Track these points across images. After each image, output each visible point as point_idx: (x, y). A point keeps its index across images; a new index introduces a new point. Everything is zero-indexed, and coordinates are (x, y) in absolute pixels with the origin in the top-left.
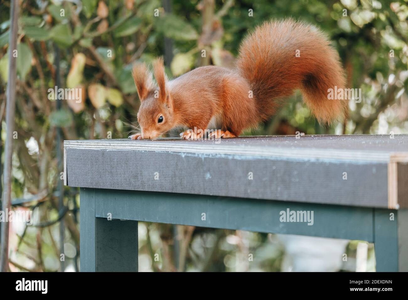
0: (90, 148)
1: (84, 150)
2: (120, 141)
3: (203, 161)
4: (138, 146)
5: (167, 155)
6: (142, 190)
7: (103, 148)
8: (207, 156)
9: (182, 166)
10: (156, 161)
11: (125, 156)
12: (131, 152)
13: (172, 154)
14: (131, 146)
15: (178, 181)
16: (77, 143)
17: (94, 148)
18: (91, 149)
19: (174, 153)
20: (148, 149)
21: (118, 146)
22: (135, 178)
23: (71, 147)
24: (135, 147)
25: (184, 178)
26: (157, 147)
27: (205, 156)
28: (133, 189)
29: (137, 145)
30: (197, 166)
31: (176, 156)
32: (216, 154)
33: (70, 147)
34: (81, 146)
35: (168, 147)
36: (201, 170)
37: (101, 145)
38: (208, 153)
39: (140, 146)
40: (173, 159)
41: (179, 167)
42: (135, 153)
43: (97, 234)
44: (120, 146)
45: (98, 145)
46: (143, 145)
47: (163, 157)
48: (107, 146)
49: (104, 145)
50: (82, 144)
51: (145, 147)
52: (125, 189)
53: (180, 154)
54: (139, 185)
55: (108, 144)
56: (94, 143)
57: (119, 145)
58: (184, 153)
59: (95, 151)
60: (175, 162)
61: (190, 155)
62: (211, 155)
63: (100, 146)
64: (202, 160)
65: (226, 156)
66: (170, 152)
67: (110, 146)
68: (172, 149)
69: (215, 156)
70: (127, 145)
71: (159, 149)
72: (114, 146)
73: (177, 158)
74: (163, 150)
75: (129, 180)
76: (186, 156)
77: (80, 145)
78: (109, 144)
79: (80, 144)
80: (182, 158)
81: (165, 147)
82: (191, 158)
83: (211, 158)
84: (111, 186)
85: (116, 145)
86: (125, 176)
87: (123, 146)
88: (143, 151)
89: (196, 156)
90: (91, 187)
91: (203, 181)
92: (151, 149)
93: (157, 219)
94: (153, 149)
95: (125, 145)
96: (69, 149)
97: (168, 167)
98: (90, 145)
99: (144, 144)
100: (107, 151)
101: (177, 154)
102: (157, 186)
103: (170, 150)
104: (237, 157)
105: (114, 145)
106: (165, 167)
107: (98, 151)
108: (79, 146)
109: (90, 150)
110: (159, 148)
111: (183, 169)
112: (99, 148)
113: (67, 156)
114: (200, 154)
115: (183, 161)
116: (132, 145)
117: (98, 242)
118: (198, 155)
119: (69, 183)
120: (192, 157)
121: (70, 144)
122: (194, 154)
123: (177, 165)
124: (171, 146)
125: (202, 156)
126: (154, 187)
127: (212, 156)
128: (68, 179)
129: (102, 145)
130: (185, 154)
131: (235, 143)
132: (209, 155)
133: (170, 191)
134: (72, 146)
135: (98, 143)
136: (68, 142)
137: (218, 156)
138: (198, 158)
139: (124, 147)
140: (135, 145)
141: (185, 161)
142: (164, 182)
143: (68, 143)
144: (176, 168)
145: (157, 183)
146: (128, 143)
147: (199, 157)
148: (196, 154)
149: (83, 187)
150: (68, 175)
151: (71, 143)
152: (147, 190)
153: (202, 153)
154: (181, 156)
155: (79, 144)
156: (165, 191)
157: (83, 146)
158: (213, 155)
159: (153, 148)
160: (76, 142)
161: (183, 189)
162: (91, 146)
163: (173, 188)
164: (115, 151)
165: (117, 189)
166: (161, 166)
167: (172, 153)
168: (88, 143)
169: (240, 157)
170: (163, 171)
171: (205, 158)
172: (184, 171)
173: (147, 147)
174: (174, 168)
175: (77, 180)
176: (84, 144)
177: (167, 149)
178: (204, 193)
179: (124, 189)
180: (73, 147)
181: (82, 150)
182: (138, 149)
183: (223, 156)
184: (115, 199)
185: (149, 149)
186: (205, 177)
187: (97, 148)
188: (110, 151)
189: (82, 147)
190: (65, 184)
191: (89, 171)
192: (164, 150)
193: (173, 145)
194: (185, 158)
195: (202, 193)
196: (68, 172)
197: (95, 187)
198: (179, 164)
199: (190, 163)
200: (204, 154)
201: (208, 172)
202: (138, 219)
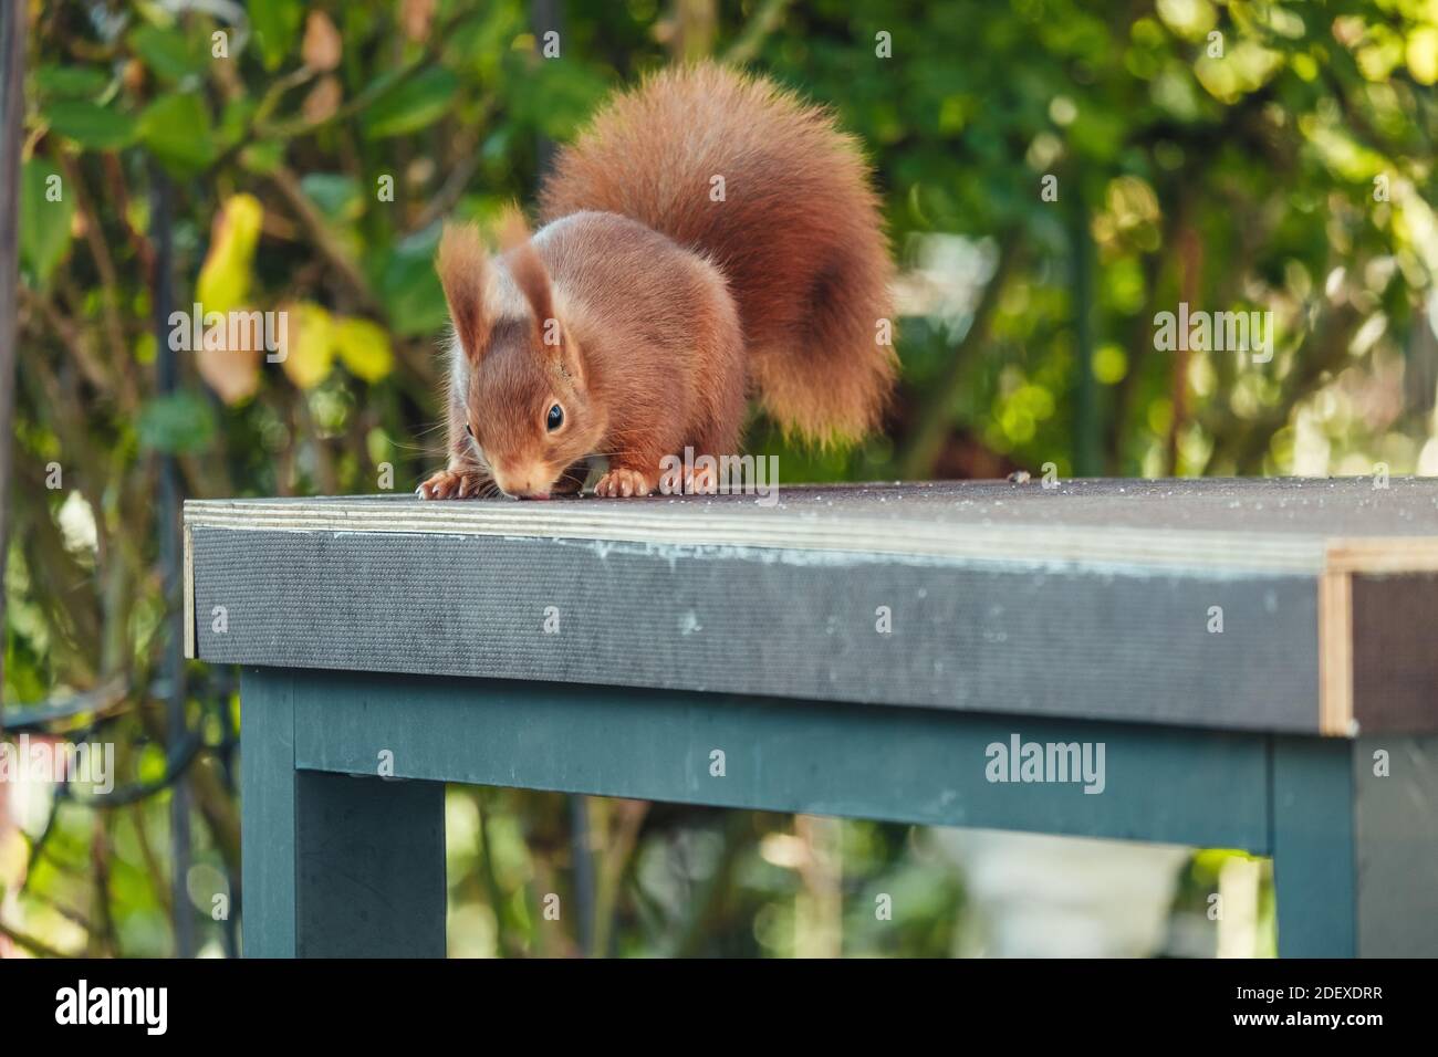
0: (277, 525)
1: (256, 533)
2: (381, 502)
3: (673, 571)
4: (445, 520)
5: (545, 549)
6: (458, 673)
7: (320, 525)
8: (687, 554)
9: (598, 590)
10: (507, 573)
11: (398, 554)
12: (419, 539)
13: (564, 547)
14: (420, 519)
15: (584, 641)
16: (230, 510)
17: (291, 525)
18: (279, 529)
19: (572, 544)
20: (479, 529)
21: (374, 519)
22: (433, 632)
23: (210, 522)
24: (432, 523)
25: (606, 633)
26: (509, 522)
27: (682, 555)
28: (427, 671)
29: (441, 515)
30: (653, 589)
31: (578, 553)
32: (719, 547)
33: (206, 521)
34: (245, 520)
35: (549, 524)
36: (666, 602)
37: (314, 517)
38: (690, 545)
39: (453, 520)
40: (566, 565)
41: (588, 593)
42: (433, 543)
43: (302, 825)
44: (381, 519)
45: (304, 517)
46: (459, 516)
47: (531, 558)
48: (335, 518)
49: (324, 517)
50: (248, 512)
51: (467, 521)
52: (398, 670)
53: (591, 546)
54: (446, 656)
55: (337, 514)
56: (291, 509)
57: (378, 514)
58: (606, 542)
59: (292, 536)
60: (575, 574)
61: (626, 550)
62: (699, 550)
63: (309, 521)
64: (669, 568)
65: (755, 552)
66: (555, 540)
67: (347, 518)
68: (562, 528)
69: (713, 553)
70: (404, 514)
71: (516, 531)
72: (359, 518)
73: (581, 559)
74: (532, 531)
75: (414, 638)
76: (610, 554)
77: (240, 516)
78: (343, 514)
79: (241, 511)
80: (599, 559)
81: (540, 523)
82: (630, 561)
83: (701, 562)
84: (351, 660)
85: (367, 514)
86: (400, 623)
87: (391, 519)
88: (462, 538)
89: (649, 552)
90: (279, 662)
91: (672, 642)
92: (489, 530)
93: (513, 772)
94: (496, 529)
95: (397, 514)
96: (200, 531)
97: (549, 594)
98: (275, 516)
99: (465, 512)
100: (336, 537)
101: (580, 545)
102: (510, 659)
103: (557, 534)
104: (792, 558)
105: (360, 514)
106: (540, 594)
107: (303, 536)
108: (236, 519)
109: (275, 532)
110: (518, 527)
111: (601, 599)
112: (307, 525)
113: (194, 554)
114: (664, 545)
115: (604, 572)
116: (424, 515)
117: (304, 855)
118: (656, 549)
119: (201, 651)
120: (635, 556)
121: (205, 513)
122: (642, 545)
123: (581, 586)
124: (558, 519)
125: (667, 553)
126: (500, 664)
127: (705, 552)
128: (200, 634)
129: (319, 517)
130: (610, 547)
131: (784, 507)
132: (694, 550)
133: (556, 678)
134: (213, 518)
135: (302, 509)
136: (199, 505)
137: (726, 554)
138: (656, 559)
139: (396, 523)
140: (434, 515)
141: (611, 570)
142: (535, 645)
143: (198, 509)
144: (579, 594)
145: (512, 650)
146: (409, 510)
147: (657, 556)
148: (649, 546)
149: (252, 662)
150: (199, 624)
151: (209, 510)
152: (475, 674)
153: (668, 542)
154: (595, 555)
155: (238, 511)
156: (538, 676)
157: (253, 520)
158: (708, 549)
159: (496, 526)
160: (227, 507)
161: (603, 669)
162: (278, 520)
163: (568, 666)
164: (364, 538)
165: (370, 669)
166: (526, 590)
167: (563, 543)
168: (268, 508)
169: (801, 556)
170: (531, 605)
171: (680, 562)
172: (606, 608)
173: (474, 521)
174: (570, 594)
175: (230, 640)
176: (254, 512)
177: (544, 528)
178: (677, 682)
179: (395, 670)
180: (214, 522)
181: (248, 533)
182: (443, 528)
183: (743, 553)
184: (365, 705)
185: (485, 529)
186: (680, 626)
187: (300, 525)
188: (346, 538)
189: (248, 524)
190: (189, 653)
191: (273, 606)
192: (537, 531)
193: (567, 516)
194: (611, 560)
195: (668, 684)
196: (198, 612)
197: (292, 663)
198: (590, 581)
199: (627, 577)
200: (678, 547)
201: (692, 610)
202: (446, 776)
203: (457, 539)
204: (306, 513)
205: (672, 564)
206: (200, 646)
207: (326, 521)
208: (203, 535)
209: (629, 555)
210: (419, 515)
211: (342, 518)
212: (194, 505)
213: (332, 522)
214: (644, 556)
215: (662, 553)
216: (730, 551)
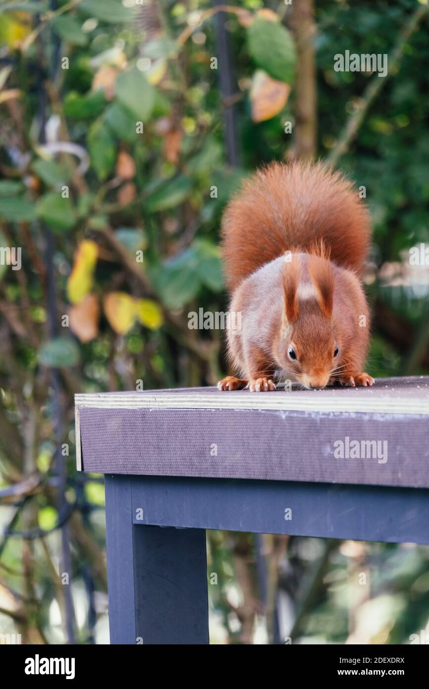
0: (121, 405)
1: (110, 409)
2: (173, 393)
3: (319, 425)
4: (204, 402)
5: (255, 415)
6: (213, 476)
7: (142, 405)
8: (326, 417)
9: (281, 435)
10: (236, 427)
11: (183, 417)
12: (192, 411)
13: (264, 414)
14: (192, 401)
15: (275, 460)
16: (98, 399)
17: (128, 405)
18: (122, 407)
19: (267, 413)
20: (221, 406)
21: (169, 401)
22: (200, 456)
23: (88, 405)
24: (198, 404)
25: (286, 455)
26: (237, 402)
27: (323, 417)
28: (197, 476)
29: (203, 400)
30: (309, 434)
31: (271, 416)
32: (341, 412)
33: (86, 404)
34: (105, 403)
35: (256, 403)
36: (316, 440)
37: (140, 401)
38: (327, 411)
39: (208, 402)
40: (265, 423)
41: (277, 436)
42: (198, 412)
43: (136, 552)
44: (173, 401)
45: (135, 401)
46: (212, 400)
47: (247, 420)
48: (150, 402)
49: (144, 401)
50: (106, 399)
51: (215, 402)
52: (183, 475)
53: (278, 413)
54: (207, 468)
55: (151, 399)
56: (128, 397)
57: (171, 399)
58: (285, 411)
59: (129, 410)
60: (270, 427)
61: (295, 415)
62: (332, 414)
63: (137, 403)
64: (316, 423)
65: (359, 415)
66: (259, 410)
67: (156, 401)
68: (263, 405)
69: (339, 415)
70: (184, 399)
71: (240, 406)
72: (162, 402)
73: (273, 420)
74: (248, 406)
75: (191, 459)
76: (287, 417)
77: (103, 401)
78: (154, 400)
79: (103, 399)
80: (282, 420)
81: (252, 402)
82: (297, 420)
83: (332, 420)
84: (159, 470)
85: (166, 399)
86: (183, 452)
87: (178, 402)
88: (214, 410)
89: (306, 416)
90: (124, 472)
91: (319, 459)
92: (226, 406)
93: (241, 525)
94: (230, 406)
95: (181, 399)
96: (83, 409)
97: (257, 437)
98: (120, 401)
99: (214, 398)
100: (151, 411)
101: (272, 413)
102: (239, 469)
103: (260, 407)
104: (377, 418)
105: (162, 399)
106: (253, 437)
107: (134, 411)
108: (101, 403)
109: (120, 409)
110: (241, 404)
111: (283, 439)
112: (136, 405)
113: (81, 420)
114: (314, 412)
115: (284, 426)
116: (194, 399)
117: (138, 566)
118: (310, 414)
119: (85, 467)
120: (300, 418)
121: (85, 400)
122: (303, 412)
123: (273, 433)
124: (261, 400)
125: (316, 416)
126: (233, 471)
127: (334, 415)
128: (84, 459)
129: (142, 401)
130: (287, 413)
131: (371, 392)
132: (329, 414)
133: (261, 478)
134: (90, 403)
135: (133, 397)
136: (82, 396)
137: (345, 415)
138: (310, 419)
139: (180, 403)
140: (199, 399)
141: (288, 424)
142: (251, 462)
143: (82, 398)
144: (272, 437)
145: (239, 464)
146: (186, 397)
147: (311, 417)
148: (306, 412)
149: (110, 472)
150: (84, 454)
151: (87, 399)
152: (221, 476)
153: (316, 411)
154: (280, 417)
155: (101, 399)
156: (253, 477)
157: (109, 403)
158: (336, 414)
159: (230, 404)
160: (96, 397)
161: (285, 473)
162: (122, 403)
163: (268, 472)
164: (165, 411)
165: (169, 475)
166: (246, 435)
167: (264, 412)
168: (117, 397)
169: (383, 417)
170: (248, 443)
171: (321, 420)
172: (286, 444)
173: (219, 402)
174: (268, 437)
175: (99, 462)
176: (109, 399)
177: (254, 405)
178: (322, 479)
179: (181, 475)
180: (90, 405)
181: (107, 410)
182: (204, 406)
183: (353, 416)
184: (167, 492)
185: (224, 406)
186: (322, 452)
187: (133, 405)
188: (155, 411)
189: (107, 405)
190: (79, 468)
191: (120, 445)
192: (251, 407)
193: (266, 399)
194: (287, 420)
195: (317, 480)
196: (83, 449)
197: (130, 473)
198: (277, 430)
199: (296, 428)
200: (321, 413)
201: (329, 444)
202: (207, 526)
203: (211, 411)
204: (136, 399)
205: (318, 422)
206: (85, 465)
207: (145, 403)
208: (85, 411)
209: (297, 417)
210: (192, 399)
211: (153, 402)
212: (80, 397)
213: (148, 403)
214: (304, 418)
215: (313, 416)
216: (347, 414)
